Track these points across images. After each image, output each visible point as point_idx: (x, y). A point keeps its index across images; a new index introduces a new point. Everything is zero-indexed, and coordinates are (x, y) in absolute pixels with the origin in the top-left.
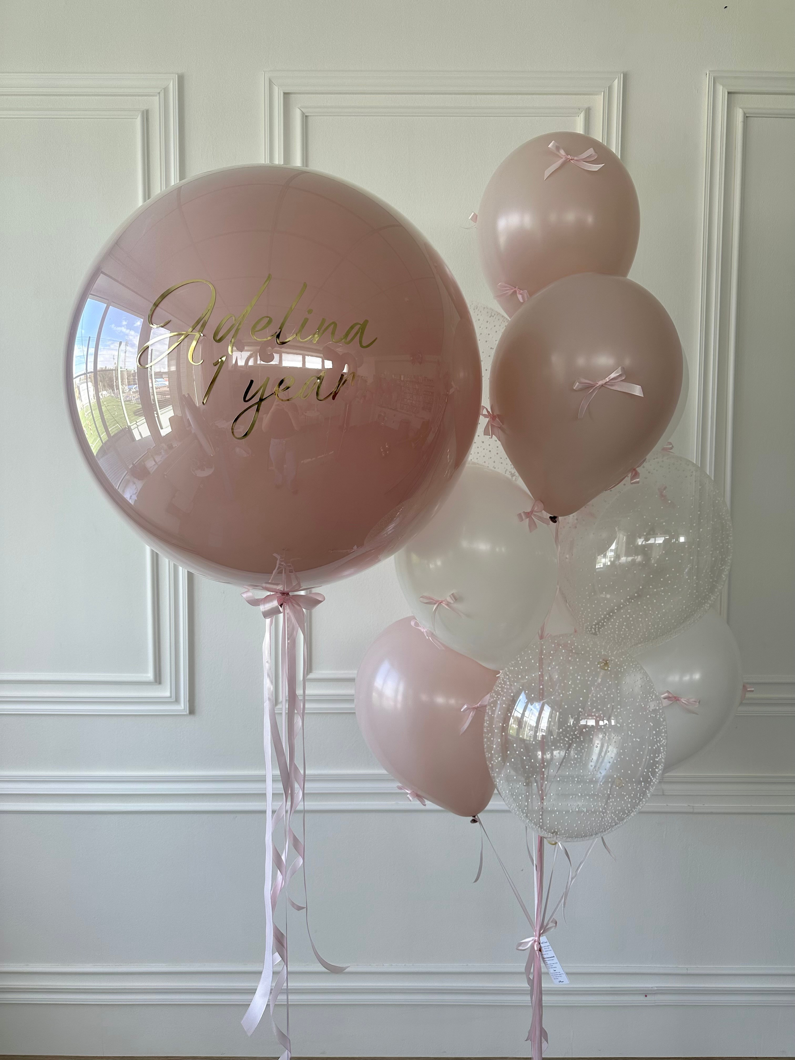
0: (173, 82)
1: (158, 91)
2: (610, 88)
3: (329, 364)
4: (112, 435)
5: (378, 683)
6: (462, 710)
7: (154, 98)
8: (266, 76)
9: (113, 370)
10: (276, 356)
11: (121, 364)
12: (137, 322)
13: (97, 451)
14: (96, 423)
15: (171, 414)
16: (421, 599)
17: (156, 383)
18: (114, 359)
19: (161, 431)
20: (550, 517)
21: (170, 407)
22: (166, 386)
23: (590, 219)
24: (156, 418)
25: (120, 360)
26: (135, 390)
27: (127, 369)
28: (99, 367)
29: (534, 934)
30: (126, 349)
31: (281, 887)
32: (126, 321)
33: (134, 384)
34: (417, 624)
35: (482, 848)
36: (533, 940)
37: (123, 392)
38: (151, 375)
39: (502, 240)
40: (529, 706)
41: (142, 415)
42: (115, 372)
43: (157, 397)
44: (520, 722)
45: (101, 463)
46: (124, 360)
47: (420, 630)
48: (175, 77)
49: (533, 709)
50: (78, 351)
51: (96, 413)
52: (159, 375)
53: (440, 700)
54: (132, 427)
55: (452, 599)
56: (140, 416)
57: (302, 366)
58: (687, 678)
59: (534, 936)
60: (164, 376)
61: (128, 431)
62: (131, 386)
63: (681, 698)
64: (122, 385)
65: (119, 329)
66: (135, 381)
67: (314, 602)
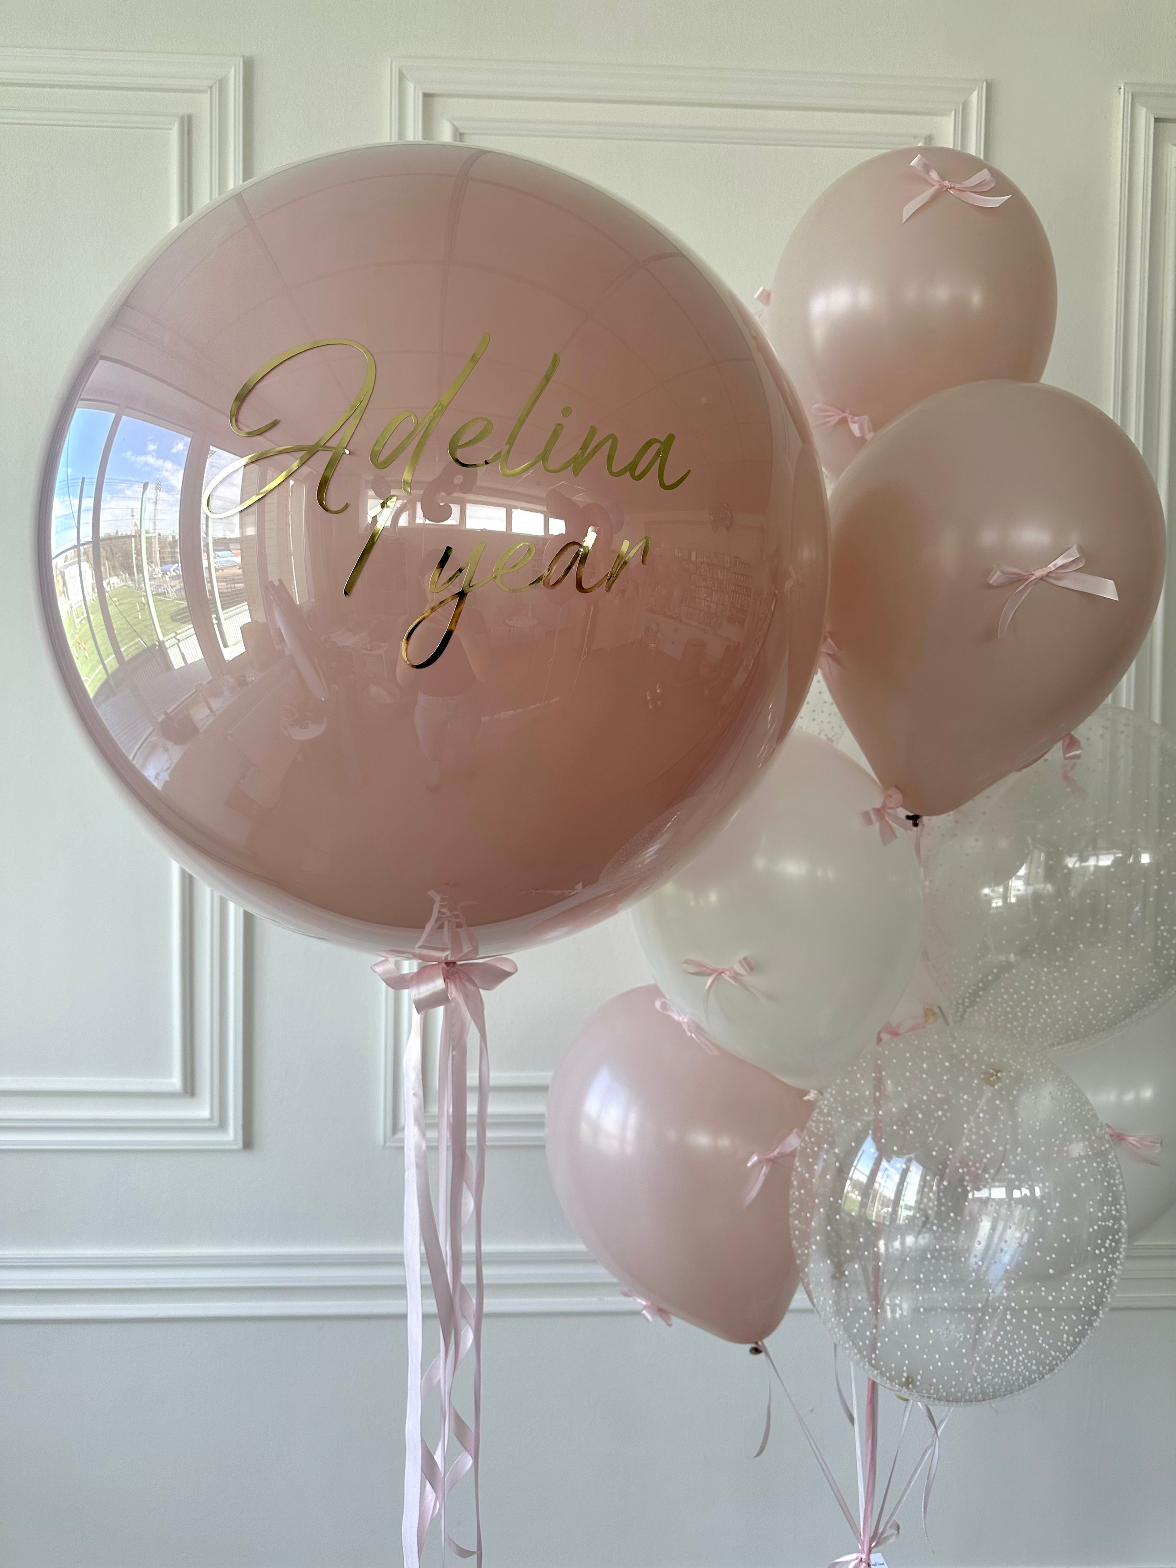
0: (235, 69)
1: (210, 84)
2: (965, 106)
3: (558, 527)
4: (127, 659)
5: (592, 1105)
6: (749, 1165)
7: (203, 95)
8: (394, 63)
9: (131, 536)
10: (456, 509)
11: (147, 525)
12: (177, 444)
13: (96, 689)
14: (97, 636)
15: (246, 618)
16: (684, 966)
17: (216, 560)
18: (133, 516)
19: (224, 650)
20: (908, 817)
21: (244, 606)
22: (235, 566)
23: (976, 299)
24: (216, 626)
25: (146, 516)
26: (174, 574)
27: (159, 535)
28: (102, 534)
29: (860, 1547)
30: (156, 497)
31: (433, 1513)
32: (154, 444)
33: (173, 563)
34: (664, 1006)
35: (770, 1399)
36: (857, 1558)
37: (151, 578)
38: (207, 545)
39: (819, 333)
40: (884, 1163)
41: (188, 621)
42: (135, 540)
43: (218, 586)
44: (867, 1190)
45: (105, 712)
46: (152, 517)
47: (672, 1019)
48: (239, 61)
49: (889, 1168)
50: (60, 508)
51: (97, 619)
52: (223, 544)
53: (702, 1140)
54: (167, 644)
55: (745, 968)
56: (183, 623)
57: (505, 531)
58: (1129, 1097)
59: (859, 1552)
60: (232, 546)
61: (158, 653)
62: (166, 567)
63: (1129, 1136)
64: (148, 564)
65: (142, 459)
66: (175, 557)
67: (497, 976)
